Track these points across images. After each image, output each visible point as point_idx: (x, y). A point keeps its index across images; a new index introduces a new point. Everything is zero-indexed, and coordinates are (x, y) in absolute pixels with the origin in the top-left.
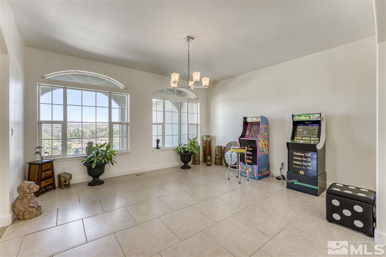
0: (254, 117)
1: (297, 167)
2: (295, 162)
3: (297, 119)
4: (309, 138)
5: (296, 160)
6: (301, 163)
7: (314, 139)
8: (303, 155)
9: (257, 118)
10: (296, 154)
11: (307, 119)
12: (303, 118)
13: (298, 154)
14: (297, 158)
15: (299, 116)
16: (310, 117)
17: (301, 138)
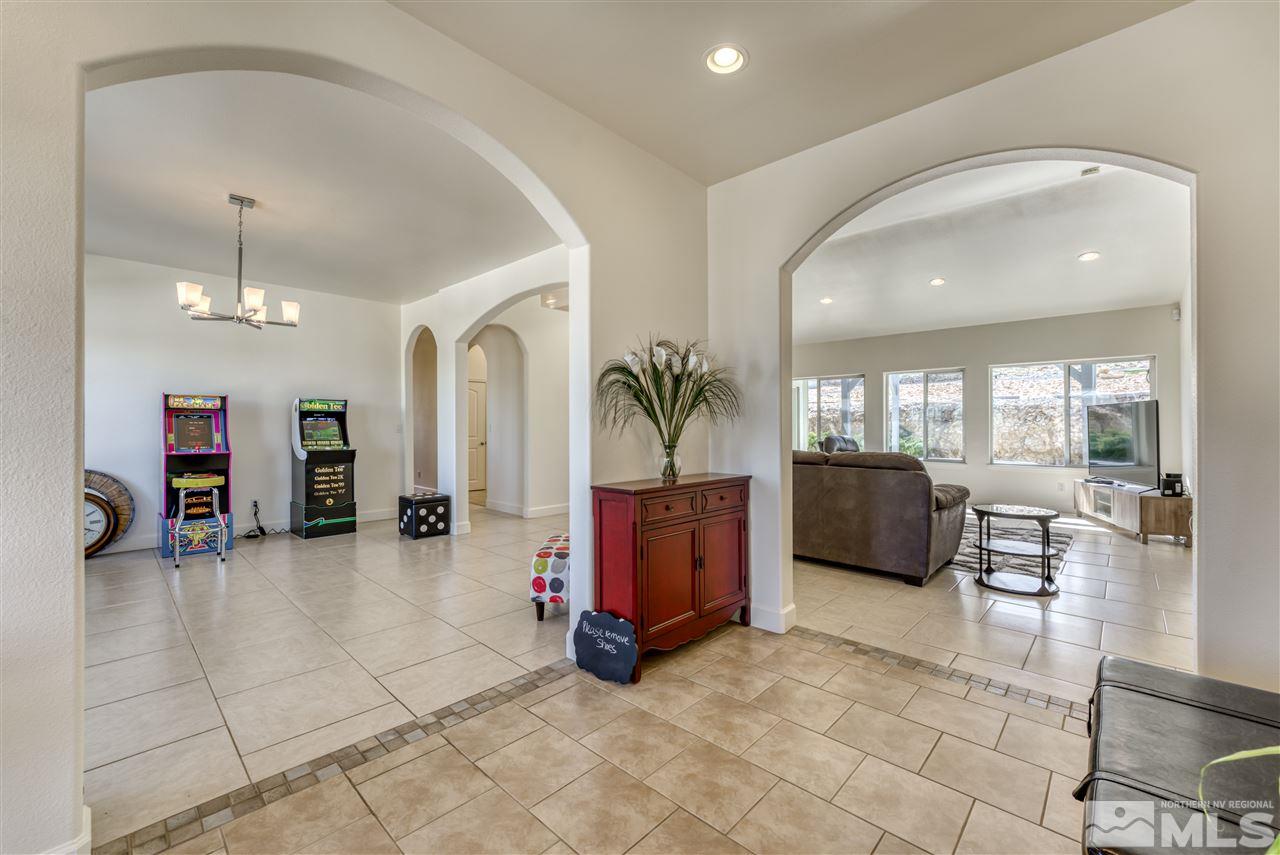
0: (194, 397)
1: (321, 494)
2: (319, 487)
3: (307, 407)
4: (328, 443)
5: (319, 483)
6: (328, 486)
7: (337, 442)
8: (332, 470)
9: (205, 398)
10: (320, 471)
11: (325, 407)
12: (318, 407)
13: (323, 470)
14: (321, 478)
15: (310, 402)
16: (329, 407)
17: (314, 443)
